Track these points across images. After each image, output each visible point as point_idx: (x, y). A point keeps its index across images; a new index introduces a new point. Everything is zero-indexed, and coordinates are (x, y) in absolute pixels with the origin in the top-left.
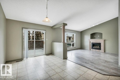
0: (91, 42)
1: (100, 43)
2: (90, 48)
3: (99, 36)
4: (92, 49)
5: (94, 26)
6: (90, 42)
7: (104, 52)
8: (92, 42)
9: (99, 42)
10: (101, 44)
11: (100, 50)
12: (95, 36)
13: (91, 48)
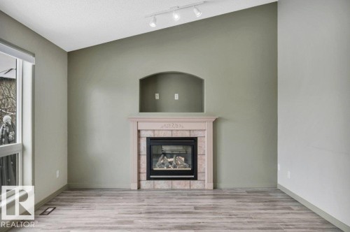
0: (145, 135)
1: (193, 135)
2: (139, 173)
3: (176, 97)
4: (148, 178)
5: (153, 26)
6: (139, 131)
7: (215, 188)
8: (151, 135)
9: (187, 135)
10: (199, 144)
11: (196, 178)
12: (157, 96)
13: (144, 176)
